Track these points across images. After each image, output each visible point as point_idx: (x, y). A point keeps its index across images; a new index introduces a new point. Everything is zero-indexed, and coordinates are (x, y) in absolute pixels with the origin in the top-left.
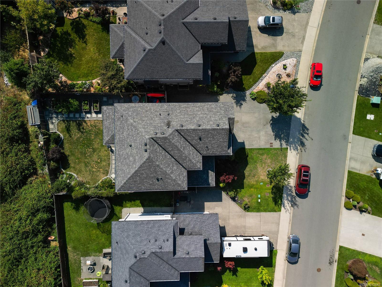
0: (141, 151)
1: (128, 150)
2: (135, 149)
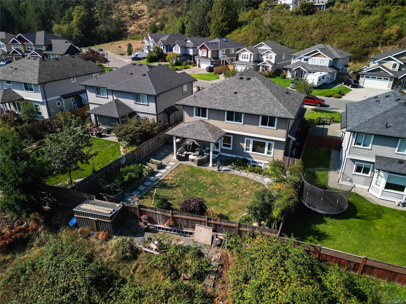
0: (247, 84)
1: (239, 96)
2: (242, 89)
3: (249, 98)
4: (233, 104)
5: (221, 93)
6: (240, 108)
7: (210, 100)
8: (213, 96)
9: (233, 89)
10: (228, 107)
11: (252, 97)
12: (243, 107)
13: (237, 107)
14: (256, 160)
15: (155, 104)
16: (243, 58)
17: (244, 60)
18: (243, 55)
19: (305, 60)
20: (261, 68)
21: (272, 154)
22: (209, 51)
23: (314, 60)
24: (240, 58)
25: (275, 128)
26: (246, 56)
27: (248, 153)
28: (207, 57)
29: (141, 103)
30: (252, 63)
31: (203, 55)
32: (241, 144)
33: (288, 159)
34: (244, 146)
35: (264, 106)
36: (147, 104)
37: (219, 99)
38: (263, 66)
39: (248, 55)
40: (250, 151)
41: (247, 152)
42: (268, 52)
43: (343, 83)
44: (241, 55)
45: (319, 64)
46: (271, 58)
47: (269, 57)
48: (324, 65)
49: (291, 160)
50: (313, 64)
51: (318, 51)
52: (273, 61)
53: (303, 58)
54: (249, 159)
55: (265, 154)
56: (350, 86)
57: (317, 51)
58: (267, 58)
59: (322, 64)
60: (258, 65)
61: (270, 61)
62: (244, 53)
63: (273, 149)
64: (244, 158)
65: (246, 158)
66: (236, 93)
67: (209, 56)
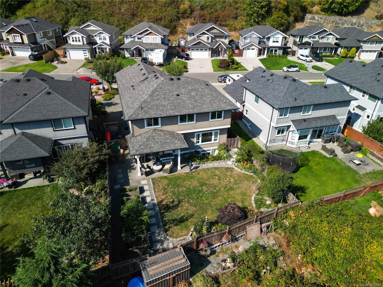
0: (181, 84)
1: (184, 98)
2: (180, 90)
3: (193, 98)
4: (184, 106)
5: (164, 99)
6: (193, 110)
7: (159, 108)
8: (159, 103)
9: (172, 92)
10: (182, 111)
11: (194, 96)
12: (194, 107)
13: (189, 109)
14: (205, 149)
15: (84, 125)
16: (73, 41)
17: (75, 43)
18: (73, 38)
19: (139, 39)
20: (97, 50)
21: (218, 139)
22: (23, 36)
23: (147, 39)
24: (70, 41)
25: (222, 119)
26: (77, 39)
27: (198, 146)
28: (23, 43)
29: (64, 129)
30: (87, 46)
31: (15, 41)
32: (192, 139)
33: (230, 140)
34: (195, 140)
35: (210, 102)
36: (73, 127)
37: (167, 105)
38: (99, 48)
39: (79, 38)
40: (200, 143)
41: (198, 144)
42: (100, 33)
43: (177, 57)
44: (71, 38)
45: (152, 42)
46: (105, 39)
47: (103, 38)
48: (157, 42)
49: (232, 140)
50: (147, 42)
51: (149, 30)
52: (108, 41)
53: (136, 37)
54: (199, 150)
55: (213, 141)
56: (184, 59)
57: (147, 30)
58: (100, 39)
59: (155, 42)
60: (93, 47)
61: (105, 42)
62: (74, 36)
63: (218, 136)
64: (196, 151)
65: (197, 150)
66: (178, 95)
67: (26, 41)
